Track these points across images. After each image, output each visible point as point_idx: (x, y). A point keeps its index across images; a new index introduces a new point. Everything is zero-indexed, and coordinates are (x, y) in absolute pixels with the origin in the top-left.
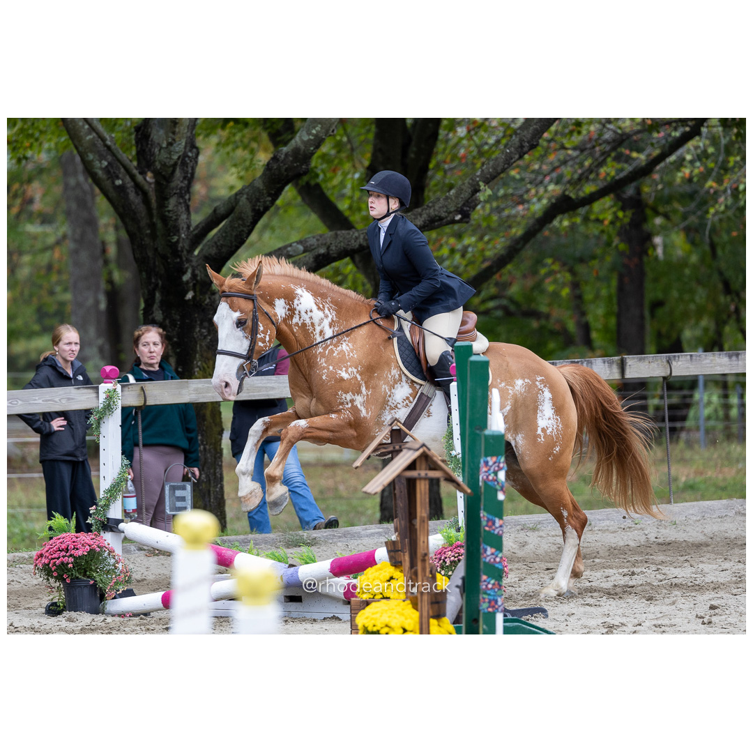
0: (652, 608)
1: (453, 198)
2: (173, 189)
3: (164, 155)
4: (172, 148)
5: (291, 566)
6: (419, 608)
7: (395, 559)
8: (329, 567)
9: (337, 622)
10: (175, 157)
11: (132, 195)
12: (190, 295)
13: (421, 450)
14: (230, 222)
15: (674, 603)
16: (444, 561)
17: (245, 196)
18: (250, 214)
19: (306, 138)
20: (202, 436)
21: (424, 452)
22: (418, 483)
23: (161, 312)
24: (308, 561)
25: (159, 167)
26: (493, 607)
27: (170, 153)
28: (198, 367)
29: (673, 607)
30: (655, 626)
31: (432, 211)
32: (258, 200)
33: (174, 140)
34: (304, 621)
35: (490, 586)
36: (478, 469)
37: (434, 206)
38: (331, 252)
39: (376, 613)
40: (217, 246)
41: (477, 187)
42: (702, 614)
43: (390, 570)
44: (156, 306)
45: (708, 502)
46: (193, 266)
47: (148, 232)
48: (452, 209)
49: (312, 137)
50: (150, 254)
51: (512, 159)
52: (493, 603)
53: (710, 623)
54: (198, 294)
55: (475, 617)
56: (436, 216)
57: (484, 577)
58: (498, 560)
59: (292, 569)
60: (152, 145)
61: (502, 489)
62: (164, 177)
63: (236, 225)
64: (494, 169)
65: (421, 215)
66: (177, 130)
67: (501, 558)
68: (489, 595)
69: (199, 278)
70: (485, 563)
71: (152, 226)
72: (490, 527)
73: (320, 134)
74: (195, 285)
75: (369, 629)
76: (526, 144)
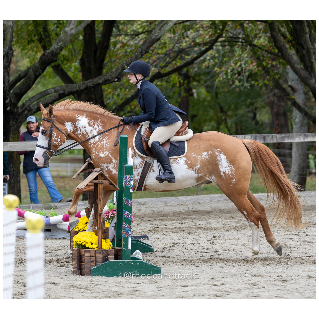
0: (190, 237)
1: (114, 72)
5: (47, 217)
6: (98, 235)
7: (89, 215)
8: (62, 218)
9: (65, 240)
12: (9, 108)
13: (100, 172)
14: (26, 79)
15: (199, 235)
16: (108, 216)
17: (31, 69)
18: (33, 76)
19: (56, 47)
20: (12, 164)
21: (101, 172)
22: (98, 185)
24: (54, 215)
26: (128, 235)
28: (11, 137)
29: (199, 236)
30: (191, 244)
31: (106, 77)
32: (37, 71)
34: (52, 239)
35: (126, 227)
36: (123, 180)
37: (106, 75)
38: (65, 93)
39: (81, 236)
40: (20, 89)
41: (124, 68)
42: (210, 239)
43: (86, 220)
45: (213, 195)
46: (10, 97)
48: (114, 76)
49: (59, 47)
51: (138, 57)
52: (127, 233)
53: (213, 243)
54: (12, 108)
55: (120, 239)
56: (107, 79)
57: (124, 223)
58: (130, 216)
59: (47, 218)
61: (132, 188)
63: (28, 81)
65: (101, 78)
66: (5, 42)
67: (131, 215)
68: (126, 230)
69: (12, 102)
70: (124, 217)
72: (127, 203)
73: (62, 46)
74: (11, 104)
75: (78, 243)
76: (144, 51)
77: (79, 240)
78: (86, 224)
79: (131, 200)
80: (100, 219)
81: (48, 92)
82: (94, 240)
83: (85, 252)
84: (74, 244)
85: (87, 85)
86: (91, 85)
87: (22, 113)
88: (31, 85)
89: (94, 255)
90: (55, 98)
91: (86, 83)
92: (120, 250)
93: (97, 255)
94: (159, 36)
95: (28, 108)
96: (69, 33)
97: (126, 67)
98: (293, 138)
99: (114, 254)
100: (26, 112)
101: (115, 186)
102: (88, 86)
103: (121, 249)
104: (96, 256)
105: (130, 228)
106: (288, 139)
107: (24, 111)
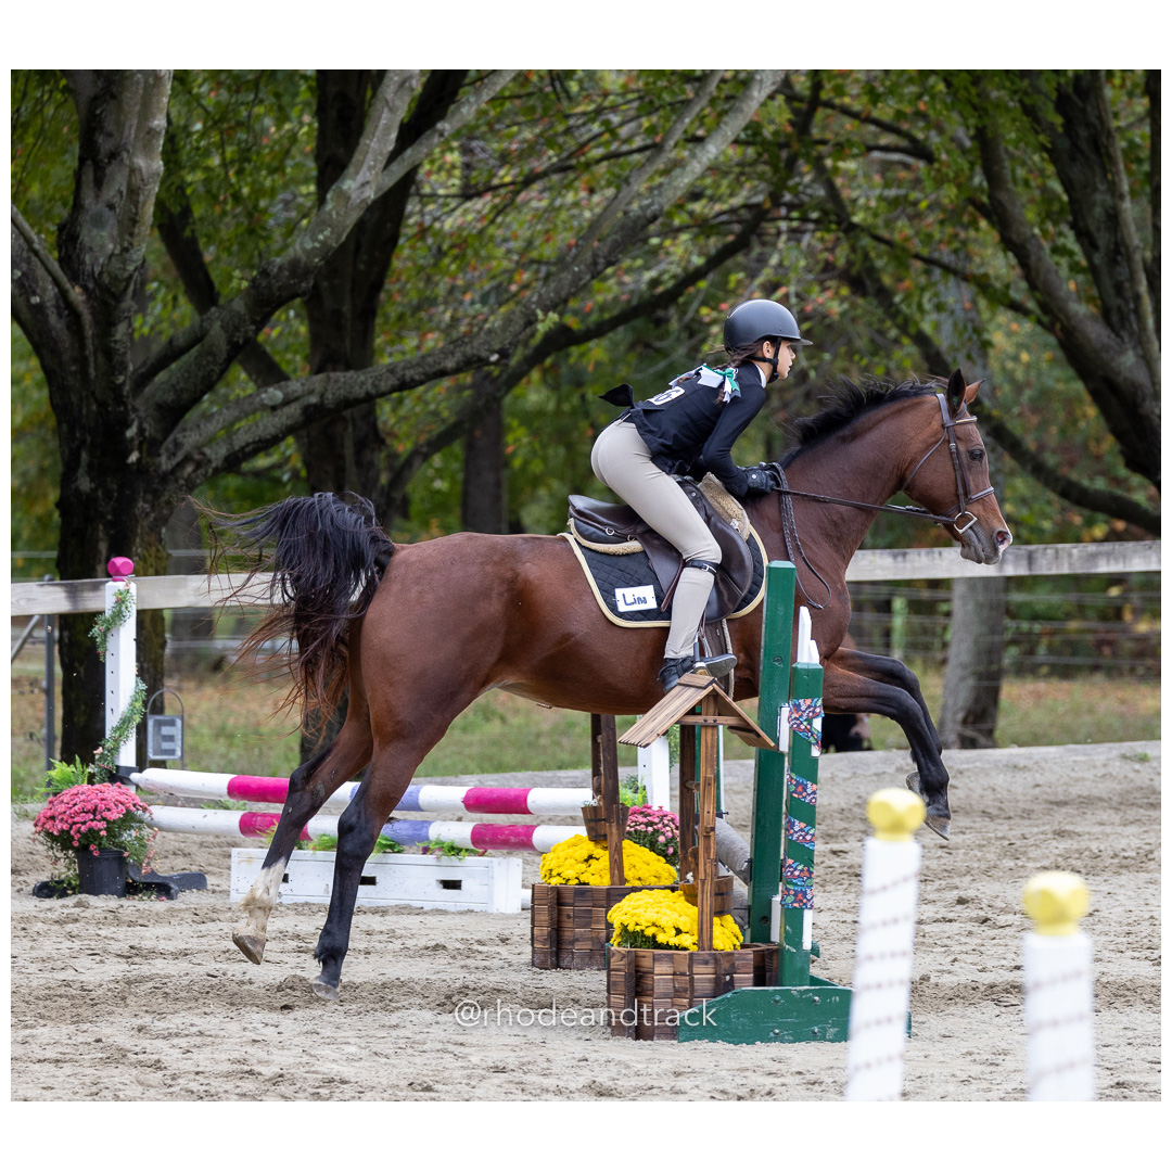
1: (499, 332)
2: (123, 312)
3: (116, 264)
4: (127, 256)
6: (698, 902)
7: (596, 830)
10: (131, 268)
11: (53, 318)
12: (134, 457)
13: (710, 688)
17: (219, 323)
18: (224, 347)
19: (309, 245)
21: (713, 690)
22: (703, 731)
23: (88, 479)
25: (107, 281)
26: (801, 901)
27: (124, 262)
28: (137, 555)
31: (468, 348)
32: (237, 329)
33: (131, 244)
35: (797, 873)
37: (471, 342)
40: (176, 391)
41: (532, 318)
43: (589, 847)
44: (81, 471)
46: (139, 418)
47: (73, 368)
48: (497, 347)
49: (317, 245)
50: (74, 399)
51: (581, 280)
52: (800, 896)
54: (144, 455)
55: (765, 914)
56: (474, 355)
57: (789, 861)
58: (808, 837)
60: (81, 249)
61: (817, 743)
62: (113, 295)
63: (203, 361)
64: (557, 293)
65: (453, 353)
66: (136, 231)
67: (813, 835)
68: (796, 885)
69: (147, 434)
70: (791, 841)
71: (82, 361)
72: (800, 793)
73: (330, 242)
74: (141, 443)
75: (630, 928)
76: (601, 261)
77: (635, 919)
78: (586, 861)
79: (815, 781)
80: (707, 849)
81: (262, 400)
82: (684, 918)
83: (655, 959)
84: (617, 932)
85: (404, 376)
86: (417, 377)
87: (173, 471)
88: (215, 377)
89: (685, 969)
90: (289, 422)
91: (398, 369)
92: (772, 953)
93: (695, 970)
94: (656, 207)
95: (197, 457)
96: (355, 198)
97: (540, 313)
98: (1124, 557)
99: (755, 967)
100: (189, 469)
101: (758, 735)
102: (408, 378)
103: (777, 951)
104: (692, 974)
105: (810, 878)
106: (1108, 561)
107: (180, 465)
